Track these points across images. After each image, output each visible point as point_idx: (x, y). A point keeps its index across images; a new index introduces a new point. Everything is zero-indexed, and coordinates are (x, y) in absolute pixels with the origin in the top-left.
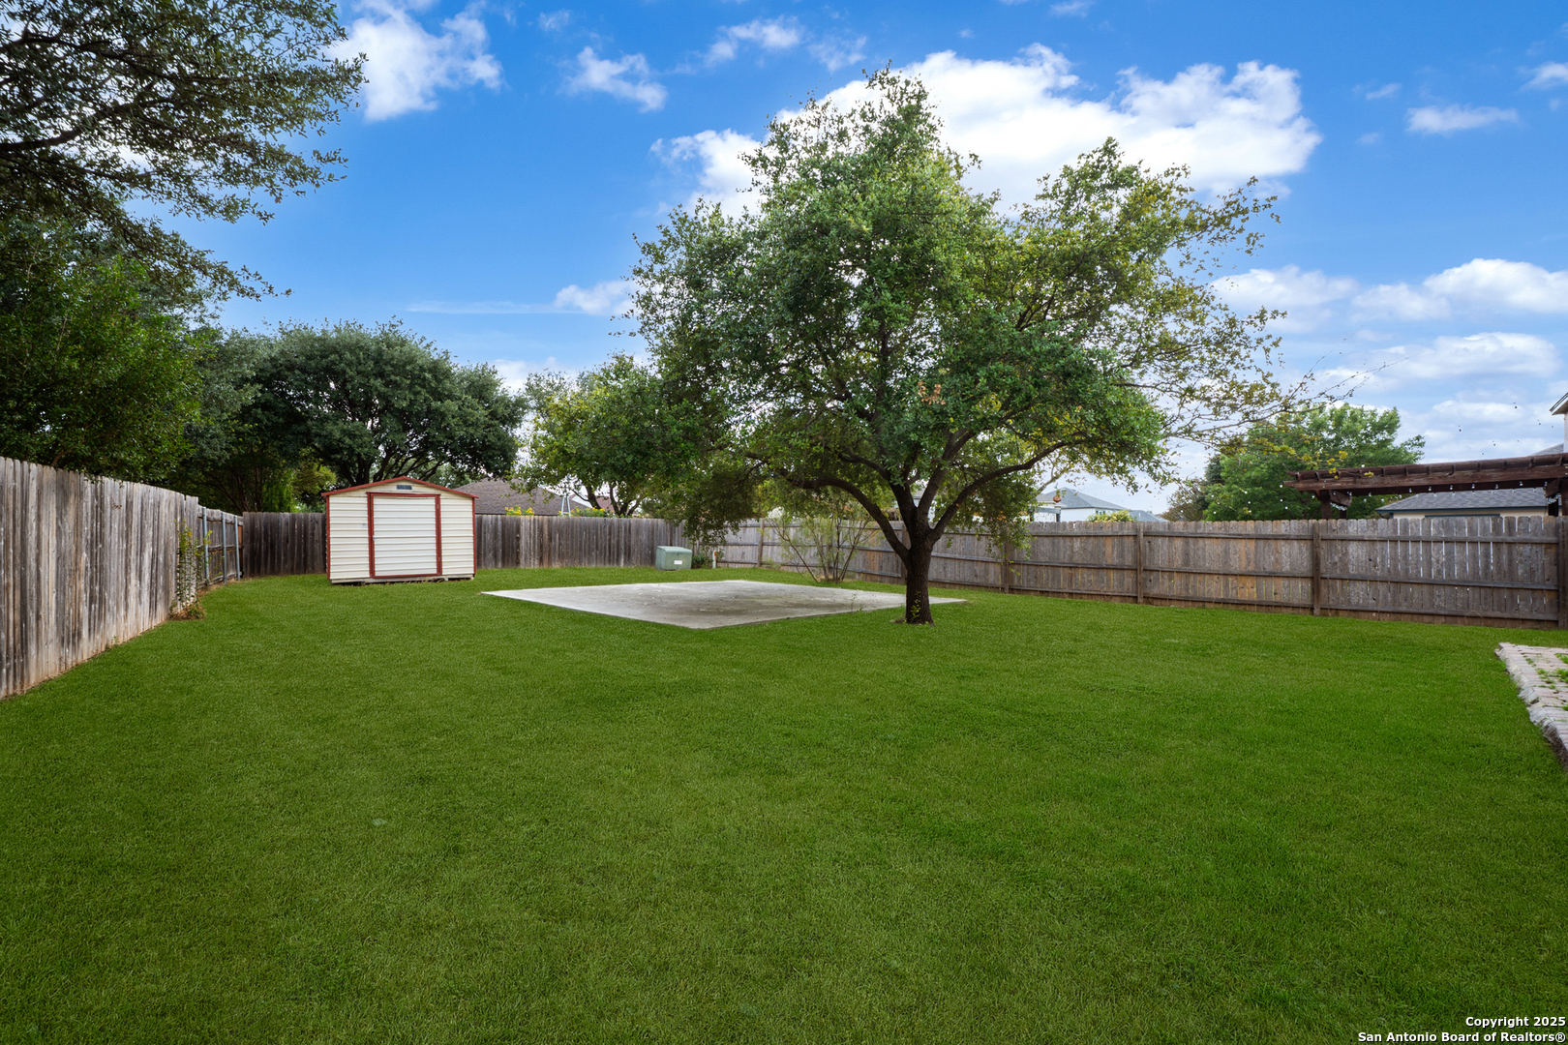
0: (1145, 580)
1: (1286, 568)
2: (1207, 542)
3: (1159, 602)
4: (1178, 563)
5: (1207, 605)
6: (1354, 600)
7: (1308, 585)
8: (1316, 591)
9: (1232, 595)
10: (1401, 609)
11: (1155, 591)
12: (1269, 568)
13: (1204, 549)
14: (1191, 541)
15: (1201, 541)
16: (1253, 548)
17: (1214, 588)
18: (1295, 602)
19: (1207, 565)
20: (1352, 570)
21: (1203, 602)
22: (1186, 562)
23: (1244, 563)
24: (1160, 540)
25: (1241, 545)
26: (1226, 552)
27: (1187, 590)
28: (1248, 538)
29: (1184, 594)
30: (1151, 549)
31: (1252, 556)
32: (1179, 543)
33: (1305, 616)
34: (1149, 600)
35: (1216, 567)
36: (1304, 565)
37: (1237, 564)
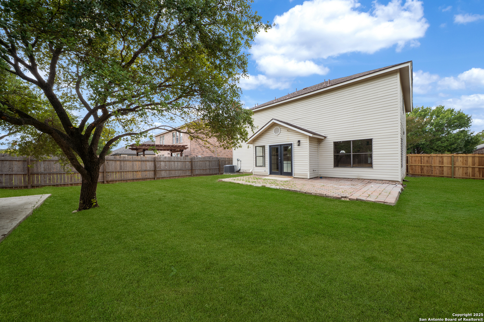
0: (106, 175)
1: (148, 169)
2: (127, 162)
3: (112, 182)
4: (118, 169)
5: (128, 181)
6: (162, 175)
7: (153, 173)
8: (155, 174)
9: (135, 177)
10: (171, 176)
11: (110, 179)
12: (145, 169)
13: (126, 164)
14: (122, 162)
15: (125, 162)
16: (140, 164)
17: (130, 176)
18: (151, 177)
19: (128, 169)
20: (162, 168)
21: (126, 181)
22: (121, 169)
23: (138, 168)
24: (111, 162)
25: (137, 163)
26: (133, 165)
27: (121, 177)
28: (139, 161)
29: (120, 179)
30: (108, 165)
31: (140, 166)
32: (118, 163)
33: (153, 180)
34: (108, 182)
35: (130, 169)
36: (153, 168)
37: (136, 169)
